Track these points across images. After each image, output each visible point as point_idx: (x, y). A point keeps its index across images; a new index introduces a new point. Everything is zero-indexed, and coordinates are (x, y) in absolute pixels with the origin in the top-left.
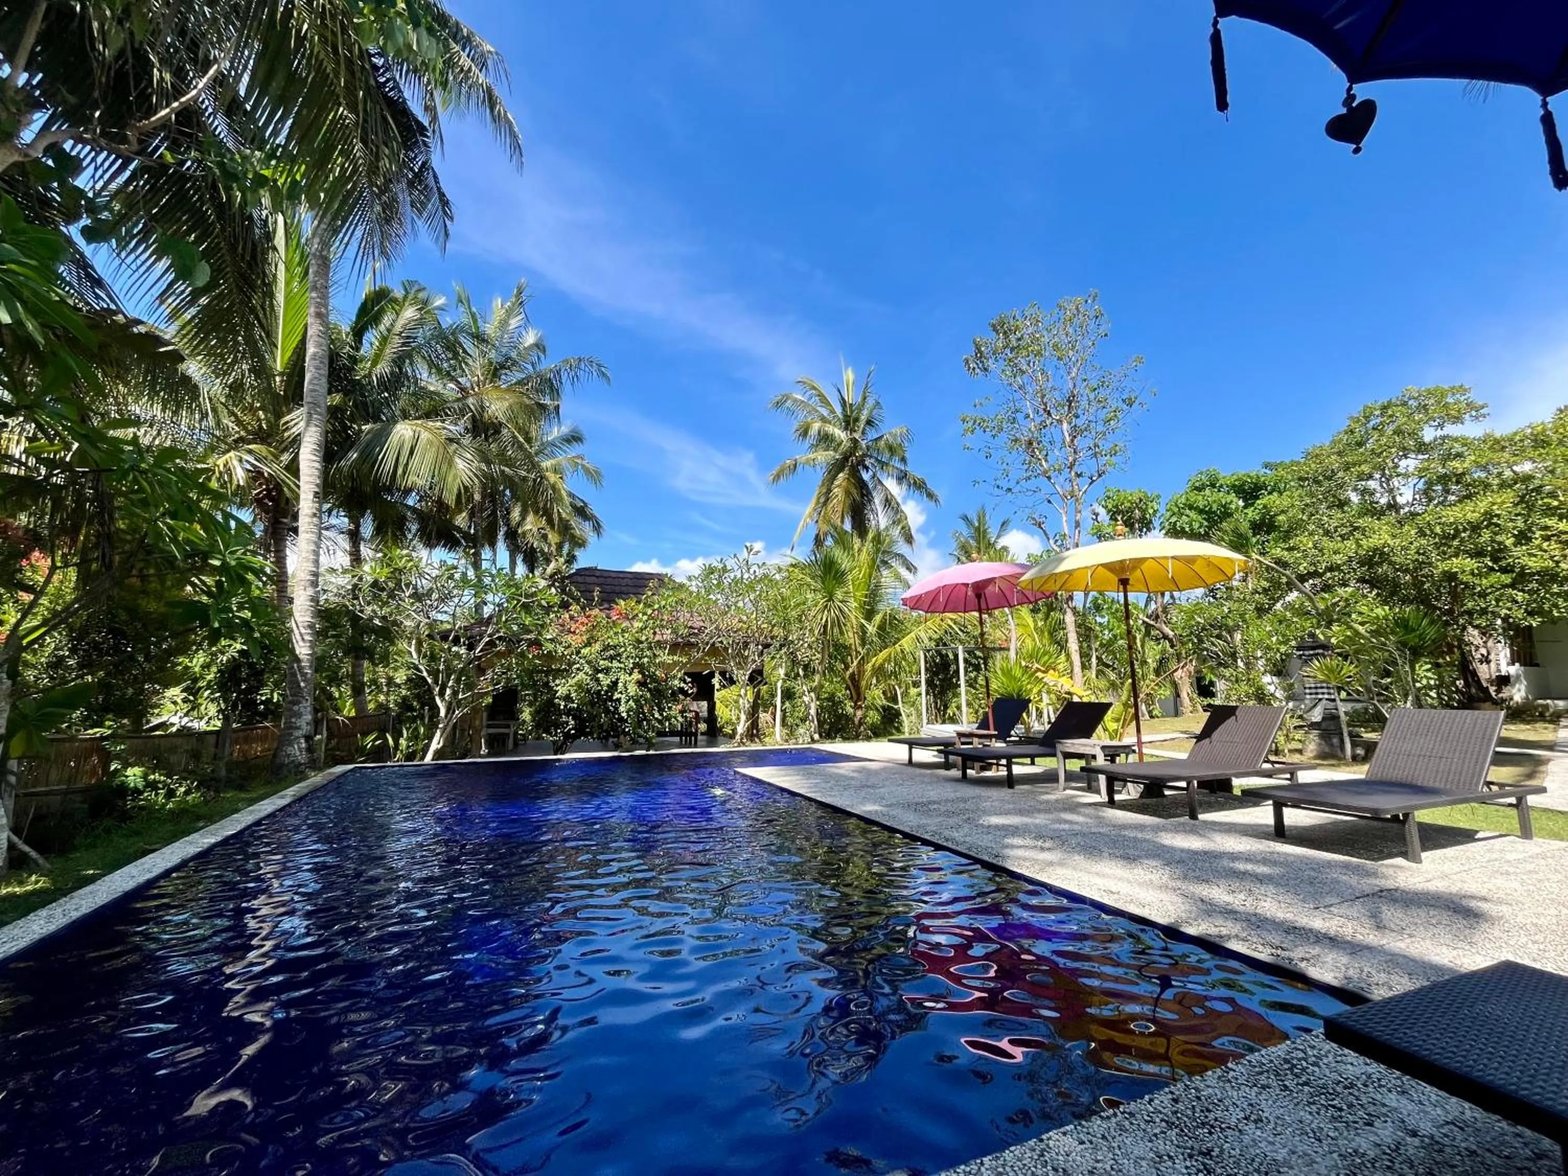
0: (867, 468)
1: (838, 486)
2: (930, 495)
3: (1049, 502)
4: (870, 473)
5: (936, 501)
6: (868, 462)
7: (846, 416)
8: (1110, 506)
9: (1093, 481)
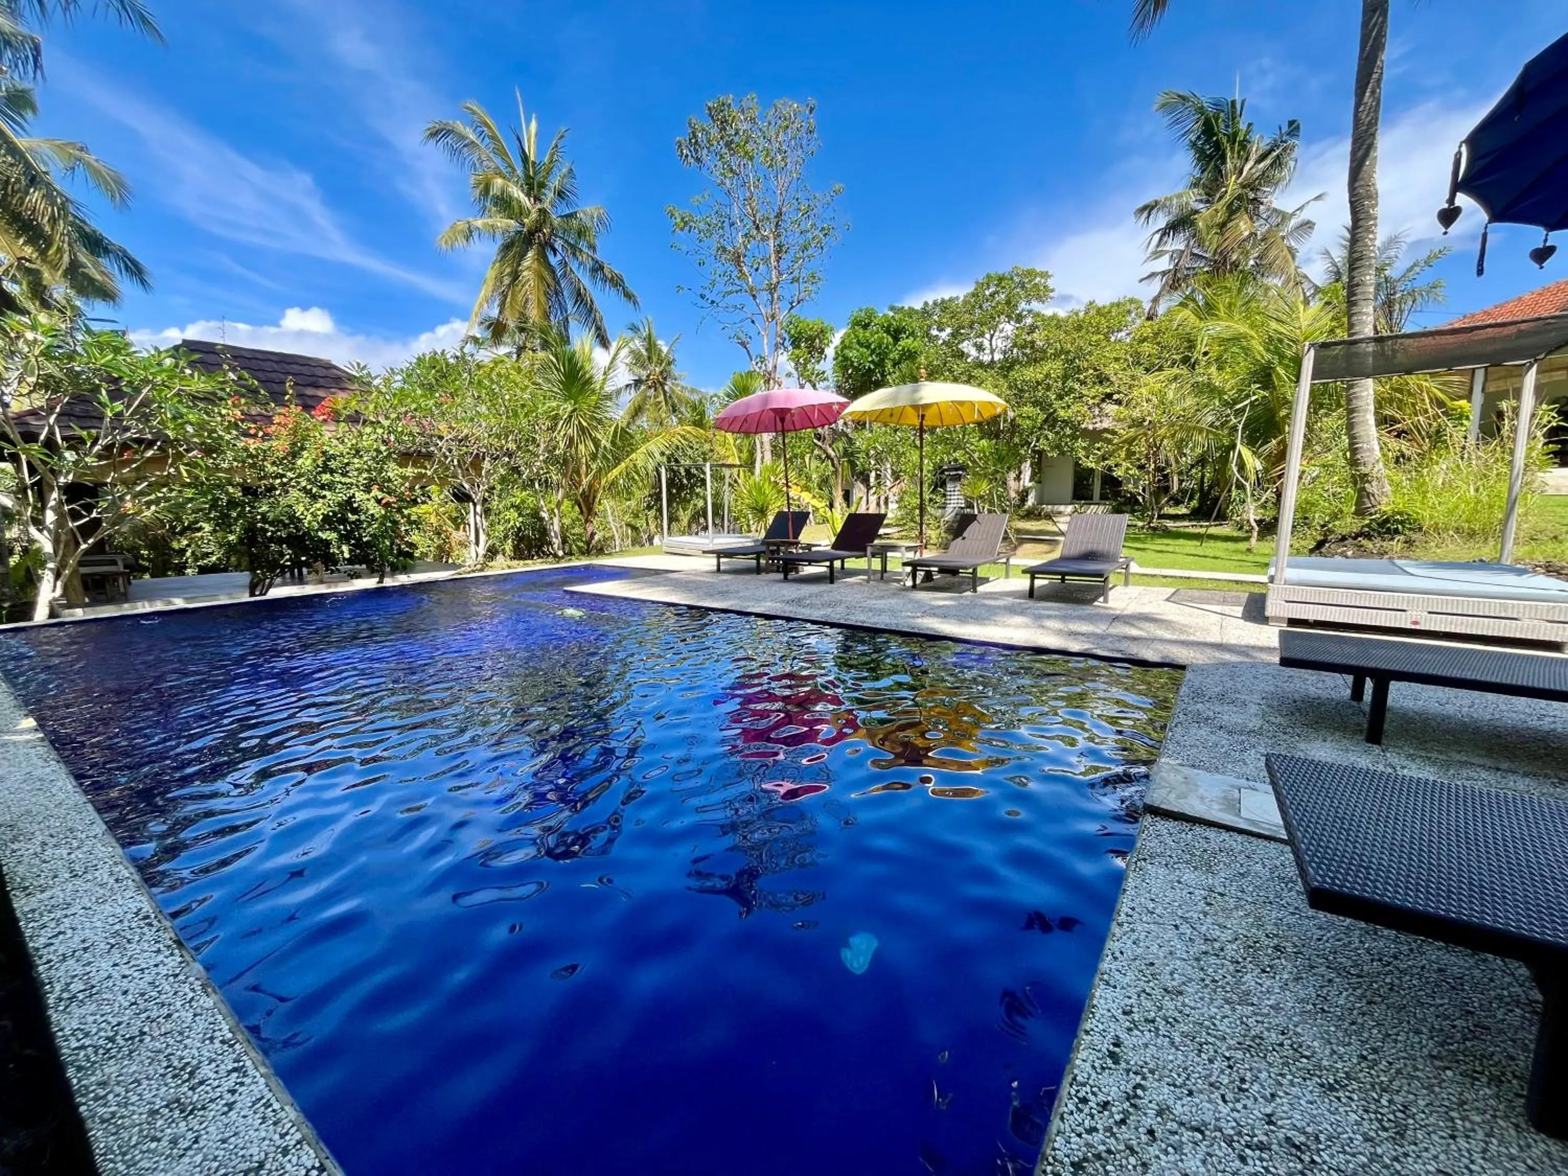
0: (555, 251)
1: (528, 268)
2: (628, 296)
3: (753, 322)
4: (559, 257)
5: (635, 303)
6: (558, 244)
7: (527, 176)
8: (793, 332)
9: (792, 307)
